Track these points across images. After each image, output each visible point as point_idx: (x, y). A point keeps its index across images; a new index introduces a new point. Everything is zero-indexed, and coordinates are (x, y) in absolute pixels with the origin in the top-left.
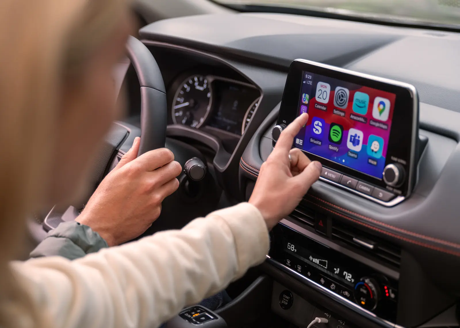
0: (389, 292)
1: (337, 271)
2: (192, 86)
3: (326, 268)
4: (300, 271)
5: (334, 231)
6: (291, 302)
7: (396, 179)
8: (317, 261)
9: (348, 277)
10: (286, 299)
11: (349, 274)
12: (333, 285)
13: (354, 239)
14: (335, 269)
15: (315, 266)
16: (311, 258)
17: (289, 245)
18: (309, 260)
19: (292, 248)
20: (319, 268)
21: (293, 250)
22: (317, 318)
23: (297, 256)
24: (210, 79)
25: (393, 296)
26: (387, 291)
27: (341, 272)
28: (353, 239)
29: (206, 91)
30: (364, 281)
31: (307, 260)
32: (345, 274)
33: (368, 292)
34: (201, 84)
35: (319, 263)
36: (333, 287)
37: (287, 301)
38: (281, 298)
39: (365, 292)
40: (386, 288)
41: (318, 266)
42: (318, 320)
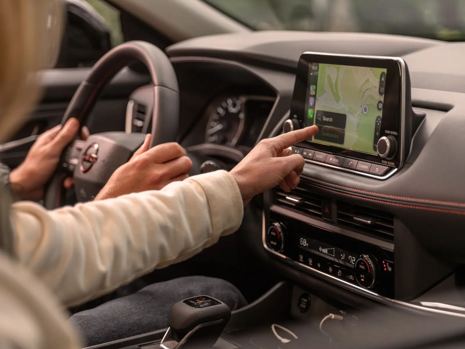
0: (386, 267)
1: (343, 257)
2: (226, 109)
3: (334, 256)
4: (311, 265)
5: (340, 216)
6: (308, 304)
7: (387, 151)
8: (325, 251)
9: (353, 260)
10: (305, 302)
11: (353, 258)
12: (340, 271)
13: (355, 218)
14: (342, 255)
15: (324, 256)
16: (320, 249)
17: (302, 240)
18: (319, 251)
19: (304, 243)
20: (328, 257)
21: (305, 245)
22: (331, 314)
23: (308, 250)
24: (243, 99)
25: (390, 269)
26: (385, 266)
27: (346, 257)
28: (353, 218)
29: (239, 112)
30: (362, 257)
31: (317, 252)
32: (350, 258)
33: (366, 267)
34: (234, 105)
35: (328, 253)
36: (340, 273)
37: (305, 304)
38: (300, 302)
39: (363, 267)
40: (384, 262)
41: (326, 256)
42: (332, 316)
